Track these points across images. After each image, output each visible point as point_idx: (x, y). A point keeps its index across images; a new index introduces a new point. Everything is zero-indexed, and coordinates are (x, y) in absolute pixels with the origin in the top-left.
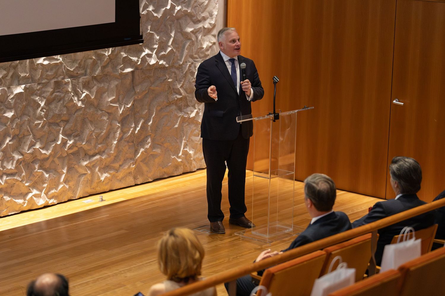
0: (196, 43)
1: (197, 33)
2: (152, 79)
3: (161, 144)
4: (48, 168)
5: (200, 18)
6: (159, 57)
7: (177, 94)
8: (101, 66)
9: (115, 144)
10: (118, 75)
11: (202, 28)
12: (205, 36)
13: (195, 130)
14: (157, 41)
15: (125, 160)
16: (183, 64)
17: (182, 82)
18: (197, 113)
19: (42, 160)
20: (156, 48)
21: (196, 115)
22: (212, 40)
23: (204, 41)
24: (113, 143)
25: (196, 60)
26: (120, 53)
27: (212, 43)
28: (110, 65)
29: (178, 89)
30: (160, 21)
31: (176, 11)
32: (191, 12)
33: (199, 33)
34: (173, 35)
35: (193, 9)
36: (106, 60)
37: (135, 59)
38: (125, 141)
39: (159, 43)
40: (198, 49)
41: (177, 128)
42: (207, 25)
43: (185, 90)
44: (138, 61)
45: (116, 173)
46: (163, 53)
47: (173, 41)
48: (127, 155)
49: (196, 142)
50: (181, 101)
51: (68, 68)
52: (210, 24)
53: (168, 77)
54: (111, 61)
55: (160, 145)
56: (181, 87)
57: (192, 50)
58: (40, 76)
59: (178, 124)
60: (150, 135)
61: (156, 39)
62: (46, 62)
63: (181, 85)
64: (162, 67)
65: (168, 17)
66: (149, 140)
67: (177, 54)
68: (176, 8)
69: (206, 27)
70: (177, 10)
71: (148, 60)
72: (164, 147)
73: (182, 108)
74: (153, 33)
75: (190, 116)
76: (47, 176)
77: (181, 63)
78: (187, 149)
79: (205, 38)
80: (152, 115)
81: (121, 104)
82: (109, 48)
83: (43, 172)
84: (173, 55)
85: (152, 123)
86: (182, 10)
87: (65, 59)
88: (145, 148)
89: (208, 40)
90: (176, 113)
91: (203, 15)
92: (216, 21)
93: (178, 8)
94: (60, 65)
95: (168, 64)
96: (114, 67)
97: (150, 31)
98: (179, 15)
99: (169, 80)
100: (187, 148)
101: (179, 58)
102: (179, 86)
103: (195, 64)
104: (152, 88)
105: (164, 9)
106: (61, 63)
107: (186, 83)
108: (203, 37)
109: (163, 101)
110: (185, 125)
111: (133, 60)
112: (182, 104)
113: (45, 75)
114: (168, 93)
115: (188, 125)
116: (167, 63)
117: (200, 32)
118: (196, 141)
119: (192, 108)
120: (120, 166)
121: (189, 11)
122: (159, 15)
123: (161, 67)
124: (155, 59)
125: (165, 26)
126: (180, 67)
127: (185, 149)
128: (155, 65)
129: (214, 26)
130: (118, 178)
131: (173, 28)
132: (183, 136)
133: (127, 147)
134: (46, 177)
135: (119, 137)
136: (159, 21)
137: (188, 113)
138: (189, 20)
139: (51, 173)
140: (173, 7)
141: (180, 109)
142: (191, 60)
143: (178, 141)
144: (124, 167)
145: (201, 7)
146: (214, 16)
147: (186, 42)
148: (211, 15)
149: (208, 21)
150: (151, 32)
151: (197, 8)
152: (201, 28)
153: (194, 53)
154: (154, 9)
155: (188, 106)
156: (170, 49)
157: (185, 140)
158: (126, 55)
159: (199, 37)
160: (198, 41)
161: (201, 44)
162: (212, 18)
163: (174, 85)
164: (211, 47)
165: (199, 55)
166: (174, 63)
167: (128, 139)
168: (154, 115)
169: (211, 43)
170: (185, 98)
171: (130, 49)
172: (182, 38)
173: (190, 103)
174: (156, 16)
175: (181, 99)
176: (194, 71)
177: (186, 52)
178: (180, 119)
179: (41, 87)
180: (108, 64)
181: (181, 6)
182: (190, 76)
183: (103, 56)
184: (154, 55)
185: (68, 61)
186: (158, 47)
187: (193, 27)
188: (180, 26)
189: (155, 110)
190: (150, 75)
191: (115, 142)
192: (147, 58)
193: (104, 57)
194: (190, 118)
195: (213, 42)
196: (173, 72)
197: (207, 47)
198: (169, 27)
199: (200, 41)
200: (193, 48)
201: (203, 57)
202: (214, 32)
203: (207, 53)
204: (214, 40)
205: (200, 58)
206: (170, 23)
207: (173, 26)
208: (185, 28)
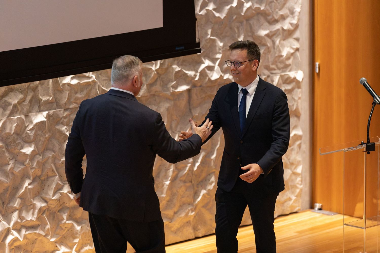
0: (272, 50)
4: (79, 218)
5: (277, 16)
6: (224, 69)
8: (147, 83)
9: (167, 185)
10: (170, 94)
11: (281, 29)
12: (284, 40)
14: (220, 49)
15: (181, 206)
19: (72, 208)
20: (219, 58)
22: (294, 45)
23: (283, 46)
24: (165, 184)
25: (274, 72)
26: (171, 66)
27: (295, 49)
28: (158, 83)
31: (245, 9)
32: (265, 9)
33: (277, 37)
35: (267, 6)
36: (153, 75)
37: (191, 73)
38: (181, 181)
39: (223, 51)
40: (277, 56)
42: (286, 26)
44: (195, 76)
45: (170, 223)
48: (184, 199)
51: (103, 88)
52: (291, 24)
54: (159, 77)
57: (268, 59)
58: (66, 99)
60: (214, 172)
61: (219, 46)
62: (75, 82)
65: (234, 17)
66: (213, 179)
68: (245, 4)
69: (285, 28)
70: (246, 7)
71: (209, 73)
74: (215, 39)
76: (78, 228)
79: (285, 42)
80: (216, 146)
81: (174, 132)
82: (156, 61)
83: (74, 223)
85: (216, 157)
86: (252, 7)
87: (100, 76)
88: (207, 190)
89: (289, 45)
91: (281, 13)
92: (299, 20)
93: (247, 5)
94: (92, 84)
96: (165, 85)
97: (211, 36)
98: (249, 14)
103: (272, 77)
105: (228, 7)
106: (93, 81)
108: (282, 42)
111: (189, 75)
113: (74, 98)
117: (278, 35)
120: (175, 213)
121: (262, 8)
122: (222, 15)
124: (218, 73)
125: (231, 28)
128: (219, 81)
129: (296, 27)
130: (172, 229)
131: (241, 31)
133: (183, 189)
134: (78, 230)
135: (172, 176)
136: (223, 23)
138: (262, 19)
139: (84, 225)
140: (240, 4)
142: (266, 72)
144: (180, 214)
145: (279, 3)
146: (297, 14)
148: (292, 12)
149: (288, 20)
150: (212, 37)
151: (273, 4)
152: (278, 30)
153: (270, 63)
154: (215, 7)
158: (180, 69)
159: (276, 41)
160: (276, 47)
161: (280, 51)
162: (293, 16)
164: (292, 54)
165: (277, 66)
167: (184, 178)
168: (218, 146)
169: (293, 49)
171: (184, 61)
174: (219, 17)
179: (69, 113)
180: (156, 81)
181: (251, 2)
183: (149, 71)
184: (217, 67)
185: (102, 79)
186: (222, 56)
187: (269, 30)
188: (251, 28)
189: (219, 139)
190: (212, 94)
191: (168, 183)
192: (208, 72)
193: (150, 71)
195: (295, 47)
197: (287, 55)
198: (236, 30)
199: (278, 46)
200: (269, 56)
201: (283, 68)
202: (297, 34)
203: (288, 62)
204: (296, 45)
205: (279, 69)
206: (237, 24)
207: (242, 29)
208: (257, 30)
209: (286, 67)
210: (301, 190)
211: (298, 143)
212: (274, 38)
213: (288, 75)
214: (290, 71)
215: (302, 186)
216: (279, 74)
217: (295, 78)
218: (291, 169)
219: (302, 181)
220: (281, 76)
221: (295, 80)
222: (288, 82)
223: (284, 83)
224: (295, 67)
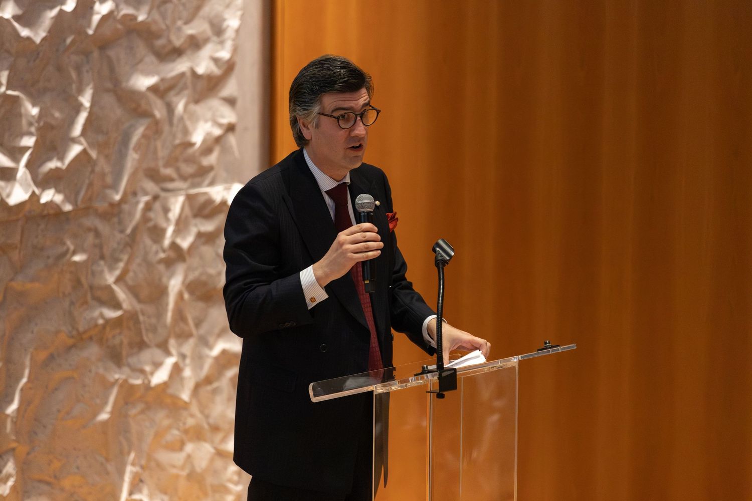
0: (166, 128)
1: (172, 93)
2: (15, 256)
3: (52, 480)
6: (40, 177)
7: (102, 303)
11: (189, 74)
12: (197, 101)
13: (170, 427)
14: (30, 124)
16: (123, 200)
17: (121, 265)
18: (177, 370)
20: (27, 148)
21: (172, 376)
22: (223, 117)
23: (195, 119)
25: (170, 185)
27: (224, 128)
29: (108, 288)
30: (41, 54)
31: (96, 19)
32: (149, 20)
33: (178, 94)
34: (86, 100)
35: (155, 12)
39: (38, 129)
40: (176, 146)
41: (105, 423)
42: (203, 66)
43: (134, 291)
46: (53, 164)
47: (88, 121)
49: (174, 471)
50: (118, 331)
52: (216, 61)
53: (72, 247)
55: (48, 483)
56: (118, 281)
57: (155, 152)
59: (109, 408)
60: (13, 449)
61: (28, 114)
63: (117, 273)
64: (52, 212)
65: (69, 41)
66: (10, 467)
67: (103, 166)
68: (97, 6)
69: (201, 70)
70: (98, 13)
71: (2, 187)
72: (62, 490)
73: (124, 353)
74: (17, 97)
75: (149, 382)
77: (117, 197)
78: (142, 497)
79: (198, 109)
80: (18, 380)
84: (90, 169)
85: (18, 410)
86: (116, 13)
89: (209, 115)
90: (101, 371)
91: (190, 30)
92: (235, 50)
93: (102, 9)
95: (70, 202)
97: (7, 89)
98: (107, 31)
99: (77, 258)
100: (140, 491)
101: (109, 180)
102: (110, 278)
103: (166, 199)
104: (17, 285)
105: (54, 12)
107: (134, 267)
108: (192, 107)
109: (57, 332)
110: (133, 412)
112: (122, 338)
114: (72, 303)
115: (142, 412)
116: (67, 199)
117: (182, 90)
118: (174, 466)
119: (157, 353)
121: (141, 18)
122: (36, 34)
123: (46, 212)
124: (25, 186)
125: (59, 69)
126: (114, 213)
127: (136, 496)
128: (27, 207)
129: (229, 67)
131: (87, 77)
132: (126, 448)
136: (38, 54)
137: (142, 371)
138: (141, 48)
140: (84, 6)
141: (116, 358)
142: (151, 186)
143: (110, 467)
145: (183, 4)
146: (230, 34)
147: (131, 126)
148: (218, 30)
149: (207, 51)
150: (10, 92)
151: (170, 6)
152: (183, 75)
153: (161, 163)
154: (19, 12)
155: (142, 345)
156: (75, 150)
157: (133, 464)
159: (176, 106)
160: (175, 121)
161: (186, 132)
162: (221, 38)
163: (93, 273)
164: (218, 140)
165: (178, 170)
166: (90, 199)
168: (24, 380)
169: (220, 125)
170: (132, 318)
172: (119, 112)
173: (151, 335)
174: (28, 38)
175: (118, 321)
176: (162, 223)
177: (132, 158)
178: (115, 391)
181: (113, 1)
182: (148, 241)
184: (22, 171)
186: (36, 142)
187: (157, 73)
188: (112, 69)
189: (27, 362)
190: (9, 241)
194: (151, 389)
195: (224, 121)
196: (89, 230)
197: (204, 141)
198: (74, 75)
199: (181, 119)
200: (159, 144)
201: (193, 176)
202: (230, 88)
203: (207, 161)
204: (228, 116)
205: (184, 178)
206: (75, 58)
207: (87, 72)
208: (129, 76)
209: (202, 173)
210: (239, 498)
211: (230, 373)
212: (172, 97)
213: (205, 194)
214: (212, 184)
215: (239, 488)
216: (183, 192)
217: (224, 204)
218: (212, 442)
220: (190, 198)
221: (225, 208)
222: (206, 211)
223: (196, 216)
224: (223, 174)
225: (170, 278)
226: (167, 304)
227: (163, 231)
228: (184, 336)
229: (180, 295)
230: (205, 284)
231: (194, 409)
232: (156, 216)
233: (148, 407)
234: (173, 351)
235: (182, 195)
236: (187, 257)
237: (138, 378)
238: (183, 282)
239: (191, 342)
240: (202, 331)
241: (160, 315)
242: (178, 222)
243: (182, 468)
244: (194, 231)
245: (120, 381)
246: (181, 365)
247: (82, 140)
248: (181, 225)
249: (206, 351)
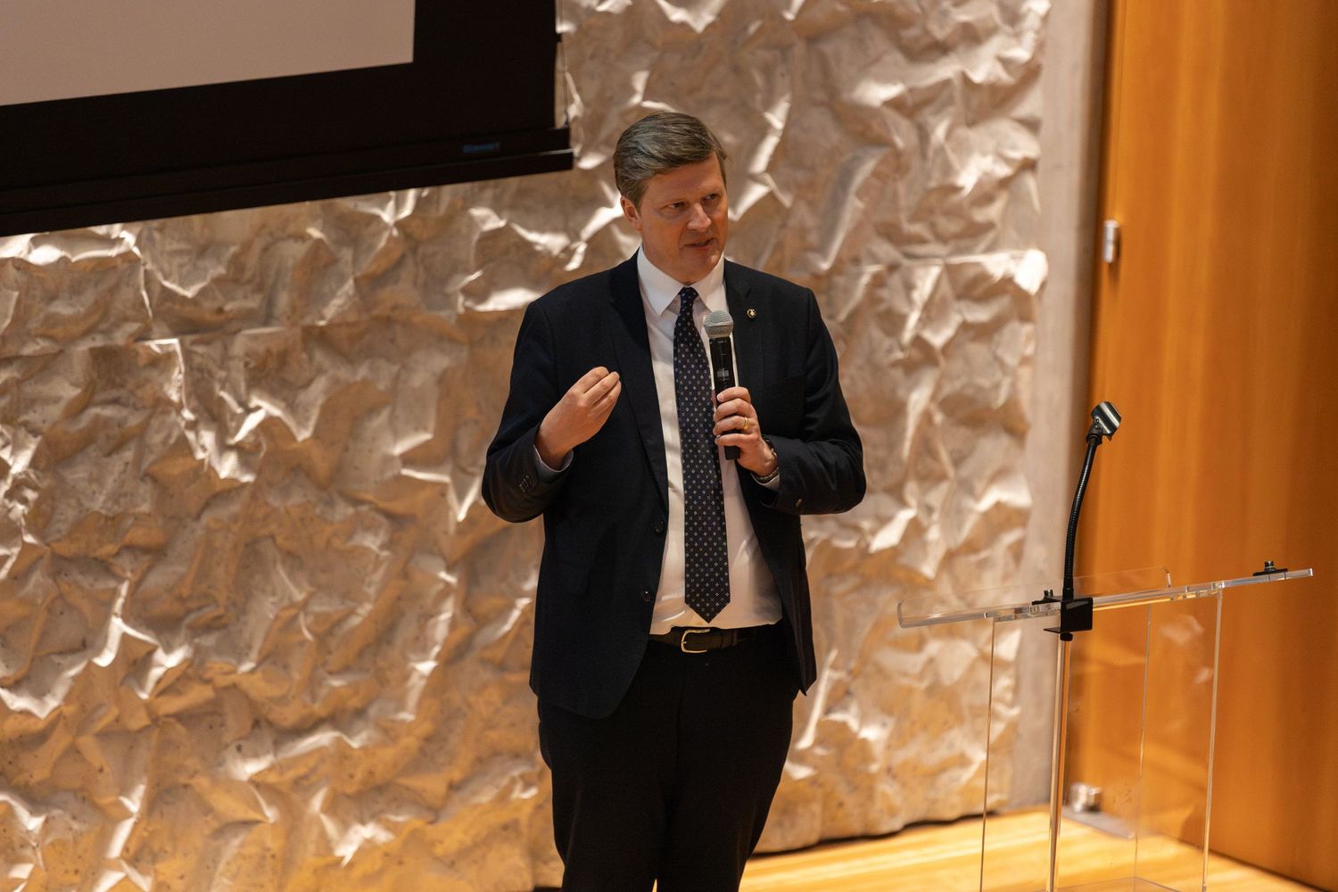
0: (916, 163)
1: (927, 111)
4: (39, 783)
5: (942, 27)
8: (358, 274)
9: (422, 677)
10: (453, 321)
11: (957, 83)
12: (971, 124)
15: (480, 760)
16: (836, 269)
18: (915, 530)
19: (11, 741)
21: (905, 538)
22: (1014, 148)
23: (964, 150)
24: (414, 669)
25: (919, 250)
26: (465, 208)
27: (1017, 165)
28: (407, 273)
30: (704, 50)
33: (938, 112)
34: (776, 119)
36: (382, 244)
37: (550, 242)
38: (484, 662)
40: (929, 192)
42: (983, 68)
44: (568, 252)
45: (430, 827)
47: (780, 151)
48: (493, 735)
49: (905, 682)
51: (167, 284)
52: (1006, 63)
54: (414, 250)
57: (895, 201)
58: (8, 321)
62: (46, 254)
65: (753, 28)
67: (803, 217)
69: (978, 77)
75: (868, 546)
76: (33, 823)
77: (825, 266)
78: (849, 717)
79: (973, 135)
81: (463, 470)
82: (401, 192)
83: (13, 803)
84: (778, 222)
87: (157, 235)
89: (991, 144)
91: (962, 16)
92: (1040, 47)
94: (122, 266)
96: (435, 284)
97: (644, 99)
98: (818, 15)
100: (845, 708)
101: (813, 238)
103: (910, 270)
106: (127, 256)
108: (963, 132)
110: (839, 589)
111: (538, 248)
113: (42, 316)
115: (857, 589)
117: (945, 105)
118: (905, 674)
119: (884, 502)
120: (453, 787)
122: (698, 17)
125: (736, 70)
126: (820, 288)
127: (837, 717)
129: (1029, 74)
130: (439, 850)
131: (781, 83)
132: (824, 642)
133: (494, 695)
134: (28, 832)
135: (446, 641)
136: (700, 50)
137: (857, 529)
138: (878, 41)
139: (56, 812)
142: (886, 251)
144: (475, 793)
146: (1031, 22)
147: (856, 158)
148: (1013, 16)
149: (992, 47)
150: (648, 104)
152: (946, 83)
156: (756, 193)
157: (834, 667)
158: (502, 223)
159: (933, 130)
160: (930, 153)
161: (948, 170)
162: (1017, 29)
164: (1004, 183)
165: (933, 226)
166: (779, 267)
167: (498, 654)
169: (1008, 161)
171: (522, 193)
172: (835, 136)
173: (875, 475)
174: (683, 25)
176: (901, 306)
177: (853, 207)
179: (17, 375)
180: (399, 264)
182: (876, 333)
183: (368, 224)
185: (168, 248)
187: (903, 80)
188: (826, 71)
191: (426, 667)
193: (373, 228)
194: (871, 555)
195: (1017, 155)
197: (979, 185)
198: (759, 80)
199: (941, 150)
200: (901, 188)
201: (958, 236)
202: (1031, 104)
203: (980, 216)
204: (1025, 146)
205: (942, 239)
206: (764, 55)
207: (783, 75)
208: (854, 82)
209: (974, 233)
210: (1013, 727)
211: (1010, 538)
212: (927, 116)
213: (977, 264)
214: (991, 249)
215: (1015, 712)
216: (939, 261)
217: (1008, 281)
218: (974, 641)
219: (1016, 689)
220: (951, 271)
221: (1010, 288)
222: (979, 291)
223: (960, 296)
224: (1012, 234)
225: (910, 389)
226: (904, 430)
227: (903, 319)
228: (931, 478)
229: (927, 417)
230: (970, 401)
231: (945, 588)
232: (892, 296)
233: (865, 583)
234: (912, 500)
235: (936, 265)
236: (942, 360)
237: (849, 539)
238: (933, 397)
239: (944, 487)
240: (965, 471)
241: (893, 444)
242: (927, 307)
243: (921, 676)
244: (955, 320)
245: (818, 543)
246: (925, 522)
247: (768, 178)
248: (933, 311)
249: (969, 503)
